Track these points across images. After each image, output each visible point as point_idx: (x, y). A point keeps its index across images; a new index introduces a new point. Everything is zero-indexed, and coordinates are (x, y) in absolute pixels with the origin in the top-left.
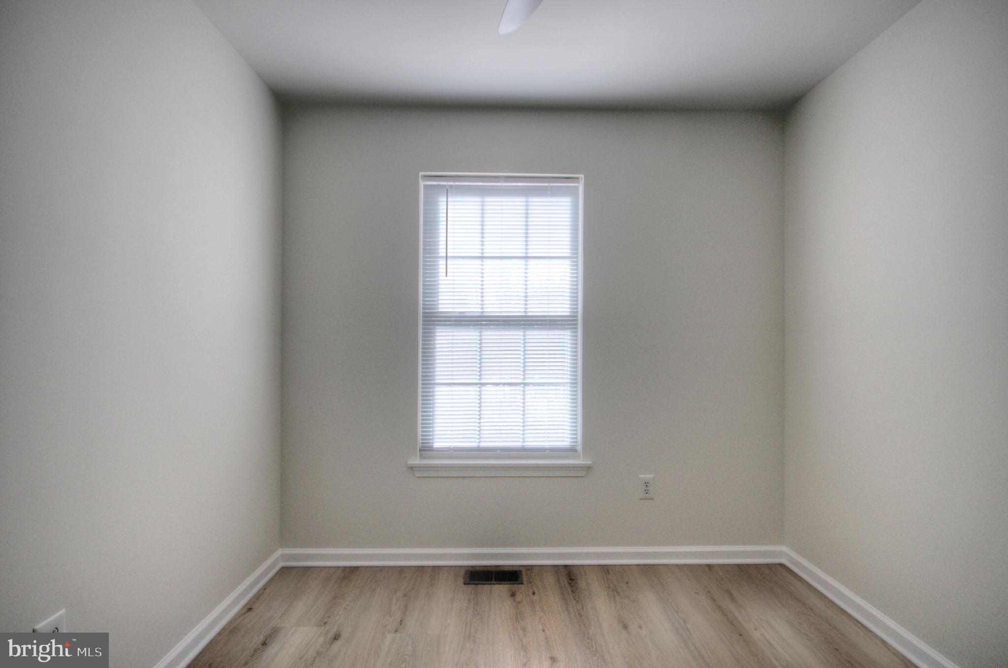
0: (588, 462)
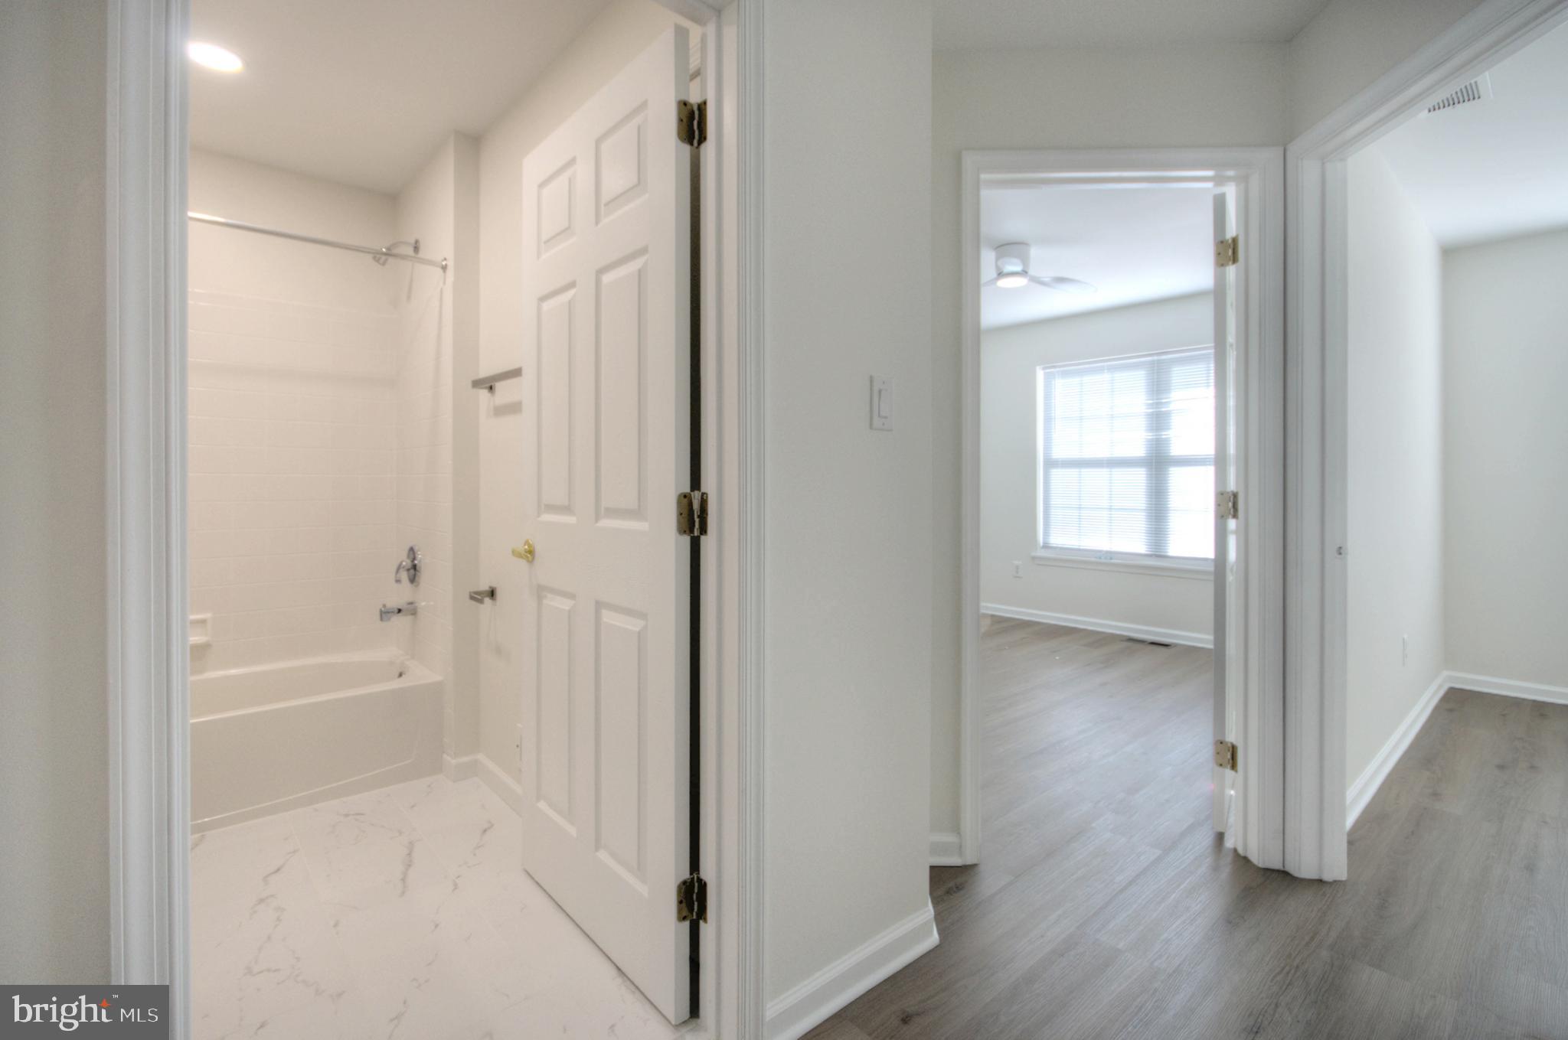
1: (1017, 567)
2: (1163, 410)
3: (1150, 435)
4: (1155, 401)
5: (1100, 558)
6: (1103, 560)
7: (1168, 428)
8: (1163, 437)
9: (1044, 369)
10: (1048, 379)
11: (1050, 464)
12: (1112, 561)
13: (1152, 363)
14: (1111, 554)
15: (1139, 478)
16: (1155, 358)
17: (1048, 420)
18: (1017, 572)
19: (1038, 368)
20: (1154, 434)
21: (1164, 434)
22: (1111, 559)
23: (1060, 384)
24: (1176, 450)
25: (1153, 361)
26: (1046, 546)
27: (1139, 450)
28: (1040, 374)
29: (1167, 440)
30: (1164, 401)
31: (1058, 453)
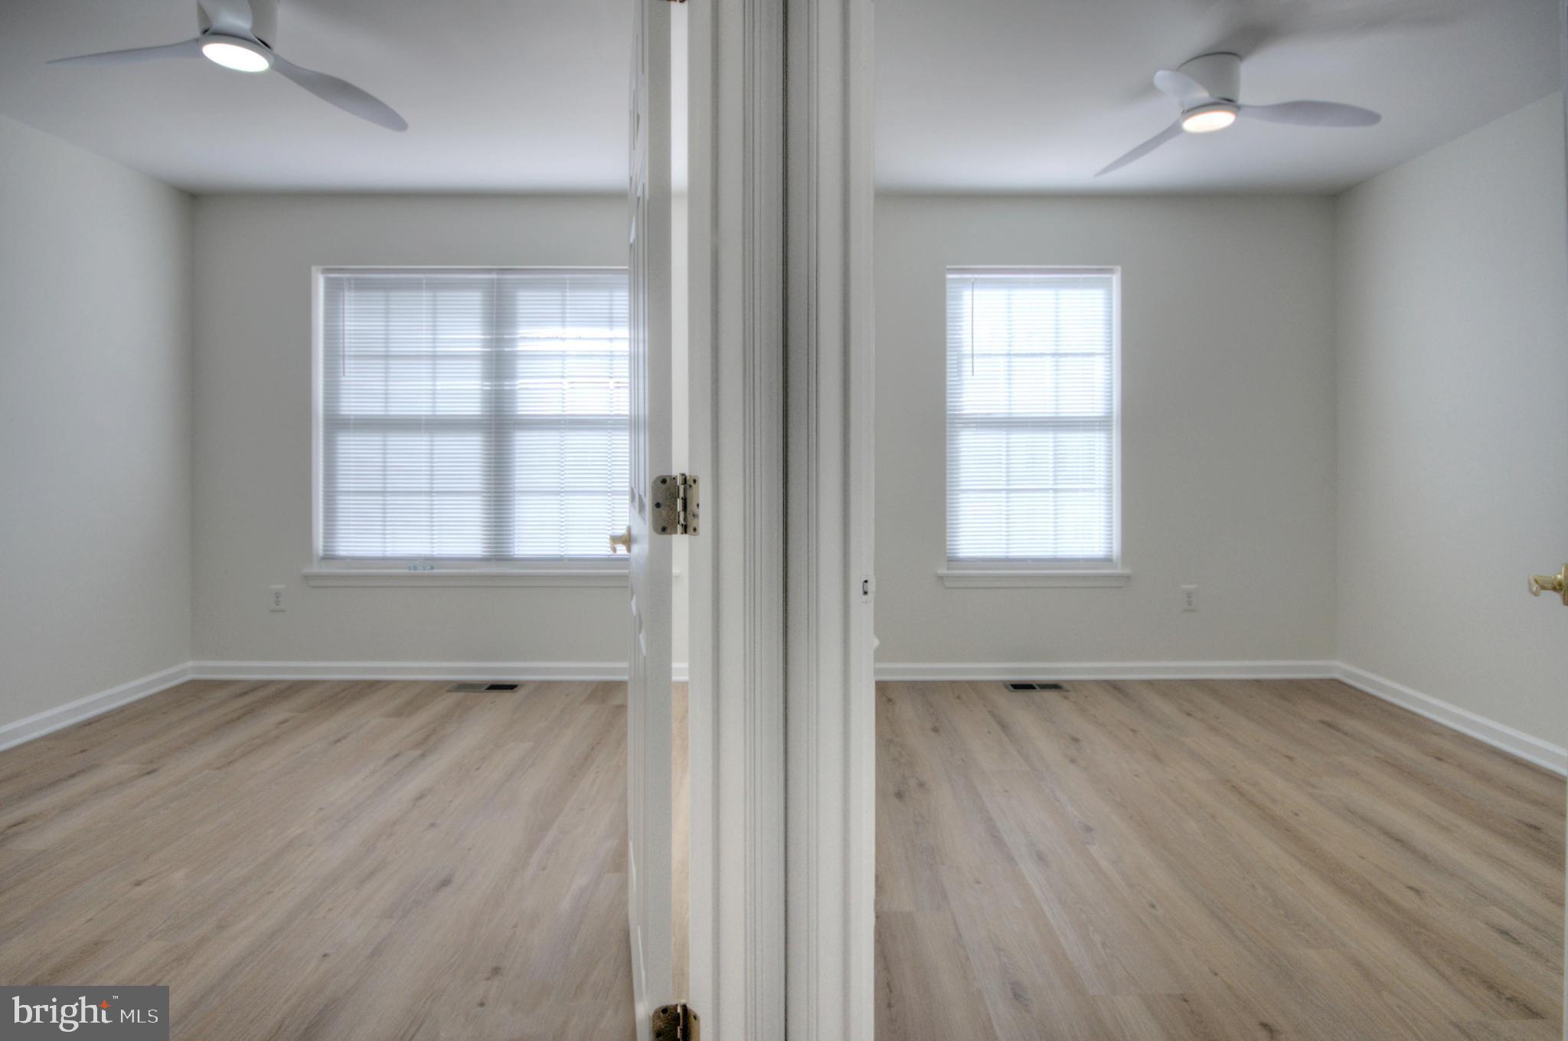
0: (1128, 571)
1: (278, 595)
2: (506, 349)
3: (487, 386)
4: (494, 337)
5: (415, 568)
6: (420, 571)
7: (513, 377)
8: (506, 388)
9: (326, 271)
10: (334, 289)
11: (337, 424)
12: (435, 571)
13: (491, 282)
14: (432, 561)
15: (471, 448)
16: (494, 276)
17: (334, 355)
18: (277, 603)
19: (314, 268)
20: (493, 383)
21: (507, 385)
22: (432, 568)
23: (350, 302)
24: (525, 407)
25: (492, 279)
26: (329, 558)
27: (473, 407)
28: (320, 284)
29: (513, 392)
30: (506, 337)
31: (351, 405)
